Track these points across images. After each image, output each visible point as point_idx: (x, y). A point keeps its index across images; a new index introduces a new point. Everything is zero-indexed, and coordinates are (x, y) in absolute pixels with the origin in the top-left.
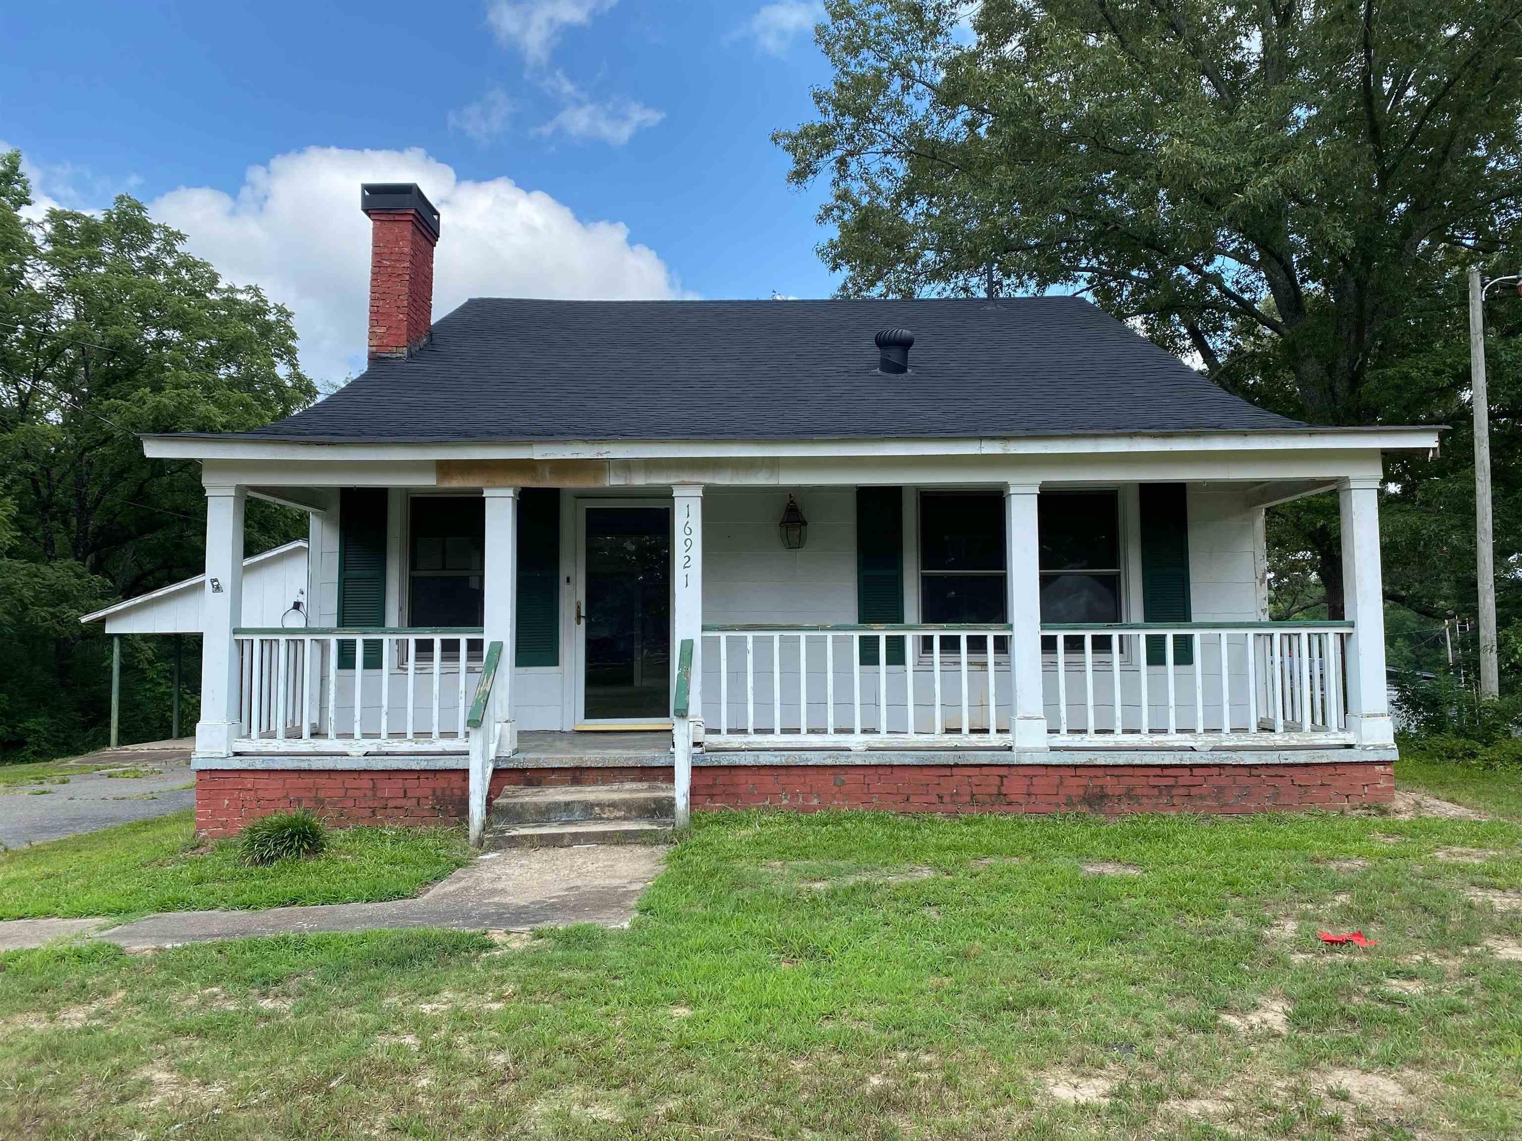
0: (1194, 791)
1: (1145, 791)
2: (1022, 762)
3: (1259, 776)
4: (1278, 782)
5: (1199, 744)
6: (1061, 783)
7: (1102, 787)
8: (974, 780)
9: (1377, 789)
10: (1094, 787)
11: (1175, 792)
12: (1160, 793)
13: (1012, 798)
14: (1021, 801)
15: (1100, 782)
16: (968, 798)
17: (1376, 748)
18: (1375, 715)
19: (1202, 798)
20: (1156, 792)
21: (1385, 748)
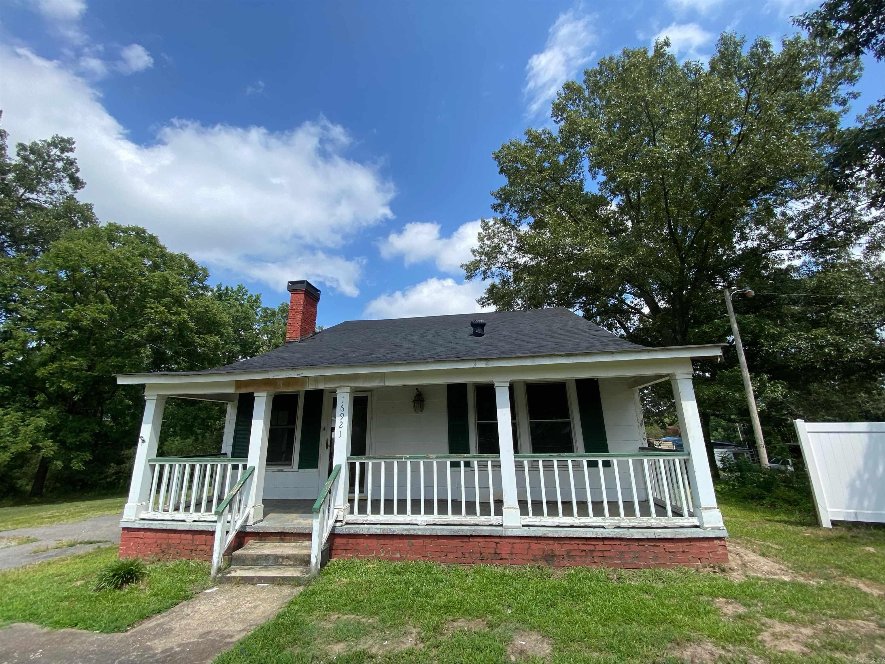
0: (606, 554)
1: (578, 553)
2: (507, 535)
3: (644, 546)
4: (656, 550)
5: (607, 524)
6: (529, 547)
7: (552, 550)
8: (482, 544)
9: (717, 555)
10: (549, 550)
11: (595, 554)
12: (587, 555)
13: (503, 555)
14: (508, 558)
15: (551, 547)
16: (479, 555)
17: (713, 529)
18: (710, 508)
19: (611, 558)
20: (584, 554)
21: (718, 529)
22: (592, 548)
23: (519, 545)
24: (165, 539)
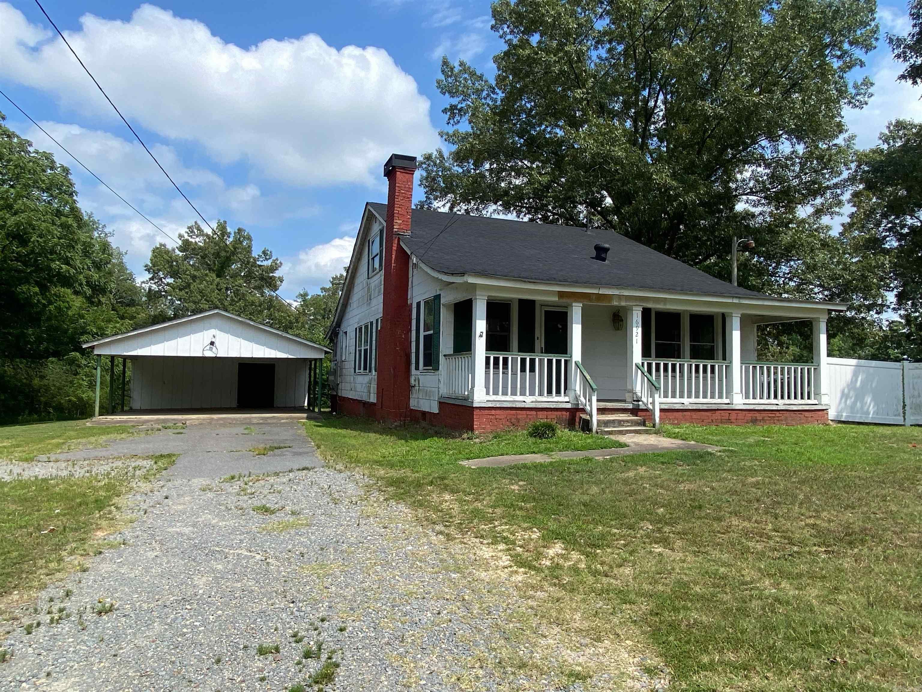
1: (767, 418)
5: (780, 403)
6: (745, 415)
9: (825, 418)
13: (733, 420)
16: (720, 421)
17: (825, 405)
22: (774, 415)
23: (741, 414)
24: (514, 415)
